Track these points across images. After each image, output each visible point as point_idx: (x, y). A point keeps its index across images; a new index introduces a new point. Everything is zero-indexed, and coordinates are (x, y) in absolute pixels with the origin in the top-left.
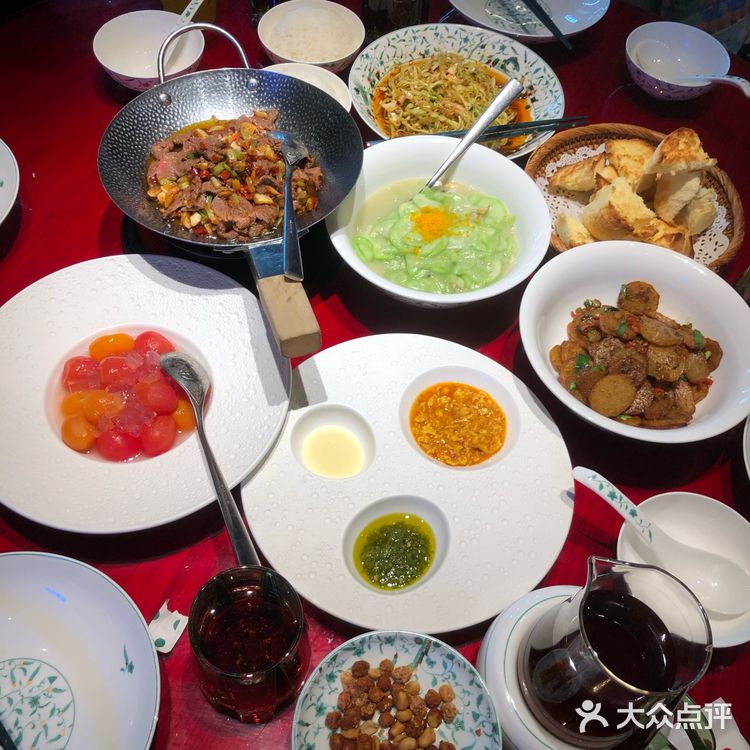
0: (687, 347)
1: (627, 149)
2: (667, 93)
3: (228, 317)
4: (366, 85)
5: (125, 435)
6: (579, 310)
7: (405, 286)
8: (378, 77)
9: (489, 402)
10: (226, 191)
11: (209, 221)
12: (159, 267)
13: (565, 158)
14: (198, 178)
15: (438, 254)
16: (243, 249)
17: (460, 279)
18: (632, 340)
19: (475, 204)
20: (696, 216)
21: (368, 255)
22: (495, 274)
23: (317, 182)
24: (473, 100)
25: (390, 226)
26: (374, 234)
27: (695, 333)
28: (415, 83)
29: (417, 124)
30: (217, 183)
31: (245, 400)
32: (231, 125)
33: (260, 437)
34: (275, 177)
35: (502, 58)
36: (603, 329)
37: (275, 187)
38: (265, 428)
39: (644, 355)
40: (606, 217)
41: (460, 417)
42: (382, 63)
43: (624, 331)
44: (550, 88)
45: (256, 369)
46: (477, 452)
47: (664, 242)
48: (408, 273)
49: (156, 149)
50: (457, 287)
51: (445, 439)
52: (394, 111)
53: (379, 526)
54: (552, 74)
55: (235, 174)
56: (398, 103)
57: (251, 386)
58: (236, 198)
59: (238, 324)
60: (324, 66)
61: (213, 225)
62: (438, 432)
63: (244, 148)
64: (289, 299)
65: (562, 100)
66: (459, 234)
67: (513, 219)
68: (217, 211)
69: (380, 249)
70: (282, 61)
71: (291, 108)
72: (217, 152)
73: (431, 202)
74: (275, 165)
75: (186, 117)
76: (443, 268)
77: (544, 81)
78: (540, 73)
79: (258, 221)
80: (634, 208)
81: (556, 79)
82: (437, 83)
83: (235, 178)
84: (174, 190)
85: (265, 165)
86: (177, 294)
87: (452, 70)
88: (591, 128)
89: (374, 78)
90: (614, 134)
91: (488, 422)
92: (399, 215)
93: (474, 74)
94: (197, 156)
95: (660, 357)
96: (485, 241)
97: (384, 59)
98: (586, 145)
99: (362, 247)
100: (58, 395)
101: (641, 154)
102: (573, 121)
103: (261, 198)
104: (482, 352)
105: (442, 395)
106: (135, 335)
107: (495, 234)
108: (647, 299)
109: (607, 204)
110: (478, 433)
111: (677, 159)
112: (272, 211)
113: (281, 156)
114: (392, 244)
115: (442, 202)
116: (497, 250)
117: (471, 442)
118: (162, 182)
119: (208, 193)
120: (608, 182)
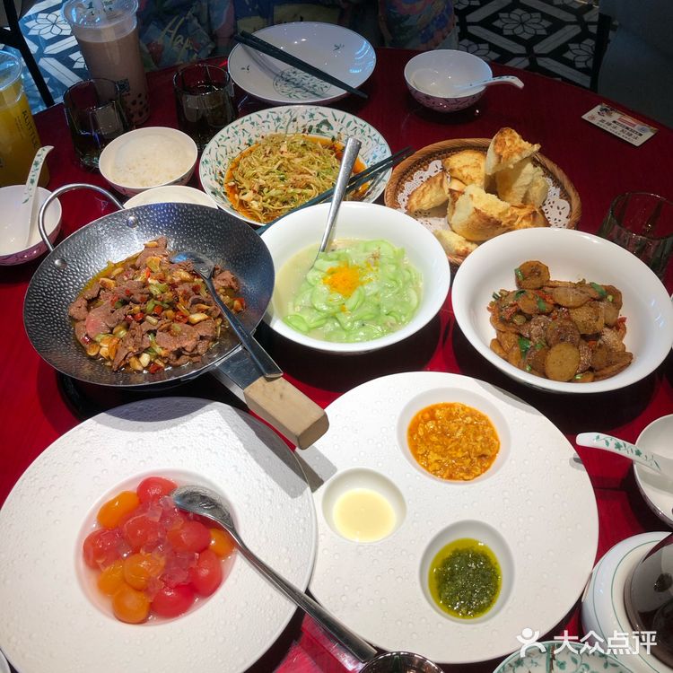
0: (594, 299)
1: (463, 161)
2: (455, 107)
3: (212, 434)
4: (217, 186)
5: (178, 587)
6: (492, 304)
7: (348, 341)
8: (222, 176)
9: (467, 410)
10: (164, 323)
11: (158, 356)
12: (127, 416)
13: (409, 186)
14: (134, 323)
15: (362, 304)
16: (211, 369)
17: (390, 317)
18: (552, 311)
19: (365, 251)
20: (536, 192)
21: (304, 328)
22: (415, 301)
23: (233, 284)
24: (315, 167)
25: (308, 296)
26: (298, 309)
27: (592, 285)
28: (259, 170)
29: (278, 203)
30: (154, 320)
31: (267, 503)
32: (129, 264)
33: (301, 531)
34: (199, 294)
35: (314, 124)
36: (526, 311)
37: (204, 303)
38: (302, 521)
39: (569, 319)
40: (477, 221)
41: (453, 434)
42: (220, 163)
43: (544, 306)
44: (367, 134)
45: (262, 470)
46: (483, 458)
47: (525, 223)
48: (344, 329)
49: (73, 311)
50: (391, 324)
51: (452, 458)
52: (253, 199)
53: (439, 562)
54: (364, 123)
55: (167, 306)
56: (255, 192)
57: (266, 488)
58: (177, 327)
59: (225, 437)
60: (176, 183)
61: (164, 358)
62: (443, 456)
63: (161, 281)
64: (281, 396)
65: (382, 140)
66: (370, 280)
67: (403, 251)
68: (163, 345)
69: (310, 319)
70: (136, 192)
71: (176, 229)
72: (142, 293)
73: (330, 263)
74: (194, 284)
75: (85, 272)
76: (371, 314)
77: (359, 131)
78: (353, 125)
79: (202, 338)
80: (493, 205)
81: (368, 126)
82: (279, 163)
83: (168, 309)
84: (115, 341)
85: (187, 287)
86: (155, 433)
87: (284, 148)
88: (418, 154)
89: (219, 177)
90: (437, 152)
91: (478, 427)
92: (310, 284)
93: (304, 145)
94: (125, 303)
95: (581, 316)
96: (392, 277)
97: (220, 159)
98: (418, 169)
99: (294, 323)
100: (91, 579)
101: (474, 160)
102: (403, 154)
103: (196, 317)
104: (431, 371)
105: (426, 422)
106: (133, 488)
107: (397, 269)
108: (540, 273)
109: (473, 210)
110: (476, 441)
111: (511, 154)
112: (210, 324)
113: (195, 274)
114: (319, 311)
115: (338, 259)
116: (405, 282)
117: (475, 452)
118: (97, 339)
119: (149, 332)
120: (462, 193)
